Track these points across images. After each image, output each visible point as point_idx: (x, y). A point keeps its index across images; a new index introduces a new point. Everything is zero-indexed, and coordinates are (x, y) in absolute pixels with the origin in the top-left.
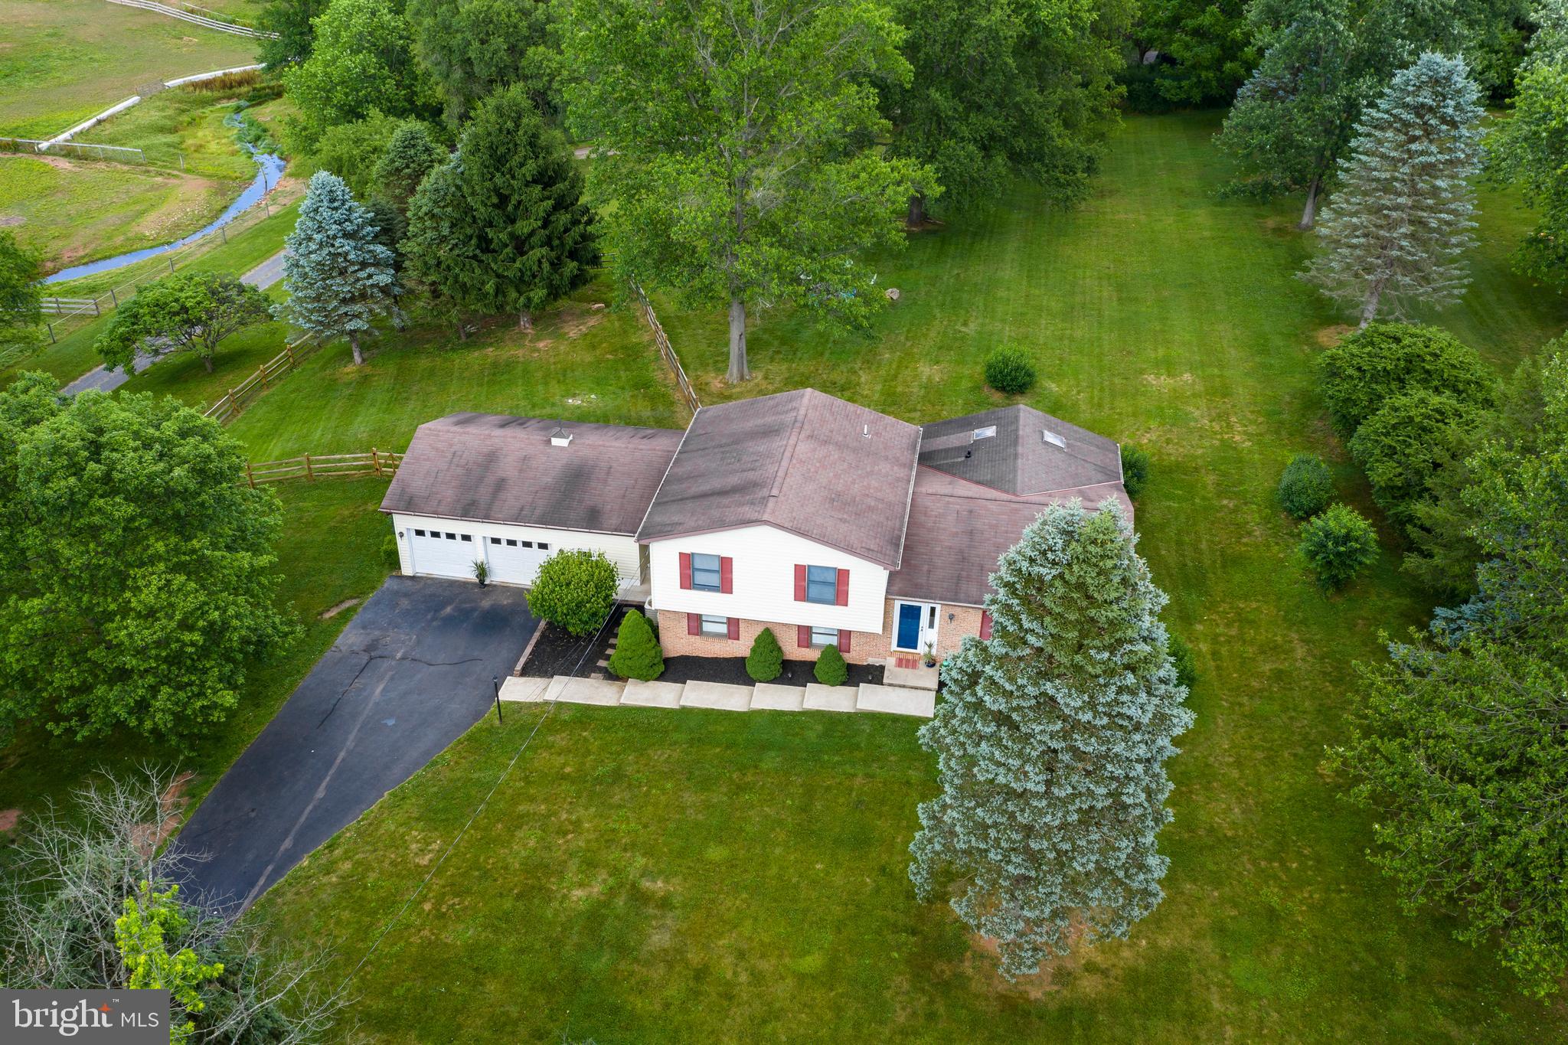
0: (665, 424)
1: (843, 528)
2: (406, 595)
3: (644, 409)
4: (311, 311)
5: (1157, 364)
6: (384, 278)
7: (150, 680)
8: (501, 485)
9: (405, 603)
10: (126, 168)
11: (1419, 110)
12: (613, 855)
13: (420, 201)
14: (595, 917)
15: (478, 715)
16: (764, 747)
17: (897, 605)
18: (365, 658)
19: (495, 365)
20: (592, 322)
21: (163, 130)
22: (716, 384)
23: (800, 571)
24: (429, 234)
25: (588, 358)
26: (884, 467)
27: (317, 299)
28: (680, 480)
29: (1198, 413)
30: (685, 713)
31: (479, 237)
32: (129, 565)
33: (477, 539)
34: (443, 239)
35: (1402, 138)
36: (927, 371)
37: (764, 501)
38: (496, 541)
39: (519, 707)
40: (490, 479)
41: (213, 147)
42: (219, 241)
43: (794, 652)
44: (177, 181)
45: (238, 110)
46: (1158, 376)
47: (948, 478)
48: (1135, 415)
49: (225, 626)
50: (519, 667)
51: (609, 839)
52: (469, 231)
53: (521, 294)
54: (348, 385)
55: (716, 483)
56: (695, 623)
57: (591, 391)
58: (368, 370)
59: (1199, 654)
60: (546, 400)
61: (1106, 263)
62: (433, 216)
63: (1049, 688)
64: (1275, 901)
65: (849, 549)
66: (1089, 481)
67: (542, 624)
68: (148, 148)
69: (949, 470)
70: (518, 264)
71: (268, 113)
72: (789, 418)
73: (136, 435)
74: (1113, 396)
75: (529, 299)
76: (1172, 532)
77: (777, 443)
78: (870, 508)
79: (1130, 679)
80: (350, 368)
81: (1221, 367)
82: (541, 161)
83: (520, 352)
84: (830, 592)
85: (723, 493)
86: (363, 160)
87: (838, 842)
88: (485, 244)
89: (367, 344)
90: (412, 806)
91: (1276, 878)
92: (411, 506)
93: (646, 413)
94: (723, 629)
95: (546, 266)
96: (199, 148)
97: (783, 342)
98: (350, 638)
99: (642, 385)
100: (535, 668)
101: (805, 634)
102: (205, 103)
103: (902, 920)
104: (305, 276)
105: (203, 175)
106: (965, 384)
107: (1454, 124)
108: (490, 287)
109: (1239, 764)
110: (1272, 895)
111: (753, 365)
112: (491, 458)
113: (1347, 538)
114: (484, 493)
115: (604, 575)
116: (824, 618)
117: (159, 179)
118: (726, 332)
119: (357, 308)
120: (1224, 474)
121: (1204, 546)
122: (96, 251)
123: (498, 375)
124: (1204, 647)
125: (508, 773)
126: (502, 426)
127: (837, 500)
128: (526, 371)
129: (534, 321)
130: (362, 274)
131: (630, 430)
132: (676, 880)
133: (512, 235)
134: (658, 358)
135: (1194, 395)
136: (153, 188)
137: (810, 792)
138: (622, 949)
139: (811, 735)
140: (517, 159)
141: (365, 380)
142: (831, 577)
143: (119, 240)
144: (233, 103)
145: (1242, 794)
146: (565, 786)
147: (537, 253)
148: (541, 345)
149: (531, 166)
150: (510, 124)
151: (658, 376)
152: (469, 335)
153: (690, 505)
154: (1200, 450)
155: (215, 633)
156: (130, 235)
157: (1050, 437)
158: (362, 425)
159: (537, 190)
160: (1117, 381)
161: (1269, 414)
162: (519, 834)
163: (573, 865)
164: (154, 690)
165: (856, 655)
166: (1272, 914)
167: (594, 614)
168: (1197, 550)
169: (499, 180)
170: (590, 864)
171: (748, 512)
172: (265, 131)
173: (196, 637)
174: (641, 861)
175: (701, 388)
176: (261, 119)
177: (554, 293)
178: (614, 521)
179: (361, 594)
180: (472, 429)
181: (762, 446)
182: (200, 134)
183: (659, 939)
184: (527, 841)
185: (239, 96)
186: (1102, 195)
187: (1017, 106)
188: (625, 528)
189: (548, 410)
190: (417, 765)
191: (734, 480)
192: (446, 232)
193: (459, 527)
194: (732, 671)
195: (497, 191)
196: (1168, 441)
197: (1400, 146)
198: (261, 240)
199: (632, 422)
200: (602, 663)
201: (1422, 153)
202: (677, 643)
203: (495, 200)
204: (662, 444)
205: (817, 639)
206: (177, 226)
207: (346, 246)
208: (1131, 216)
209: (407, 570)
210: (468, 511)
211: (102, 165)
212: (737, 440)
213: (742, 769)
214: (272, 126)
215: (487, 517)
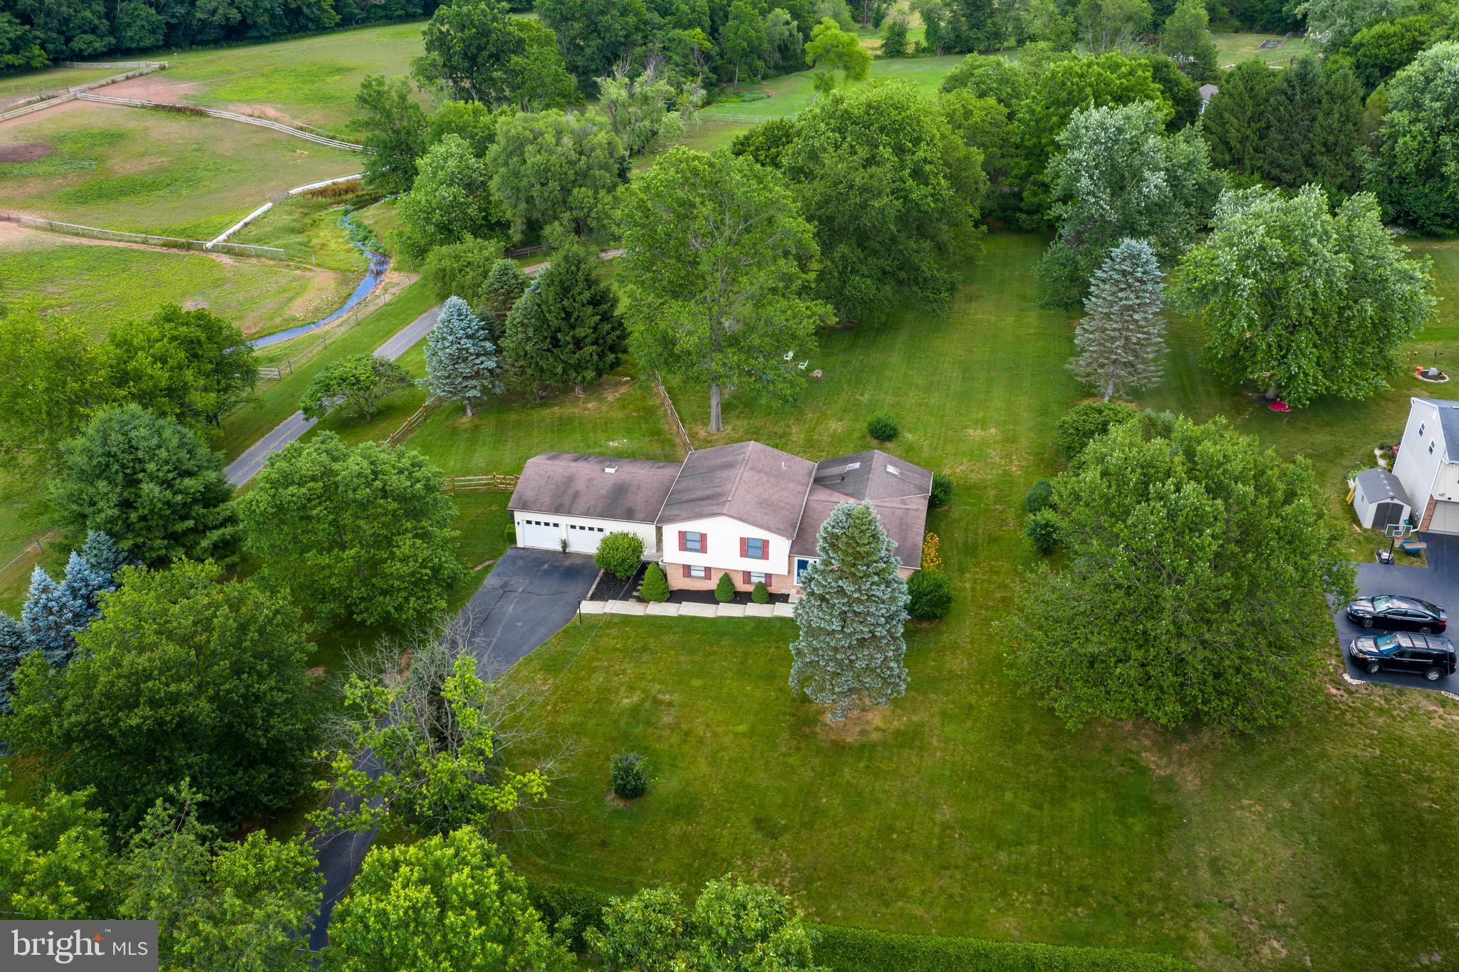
0: (671, 459)
1: (766, 518)
2: (521, 558)
3: (657, 449)
4: (445, 385)
5: (977, 422)
6: (491, 364)
7: (404, 594)
8: (576, 495)
9: (520, 562)
10: (272, 263)
11: (1124, 273)
12: (644, 684)
13: (514, 315)
14: (635, 711)
15: (567, 620)
16: (723, 634)
17: (796, 559)
18: (501, 592)
19: (561, 419)
20: (623, 390)
21: (293, 231)
22: (702, 433)
23: (743, 540)
24: (520, 336)
25: (621, 415)
26: (792, 486)
27: (448, 377)
28: (679, 492)
29: (994, 454)
30: (681, 618)
31: (552, 338)
32: (393, 534)
33: (562, 526)
34: (529, 339)
35: (1115, 289)
36: (835, 426)
37: (724, 503)
38: (573, 527)
39: (589, 616)
40: (570, 492)
41: (333, 245)
42: (352, 322)
43: (741, 586)
44: (311, 274)
45: (346, 213)
46: (975, 429)
47: (829, 492)
48: (955, 454)
49: (441, 566)
50: (589, 595)
51: (641, 677)
52: (545, 334)
53: (578, 373)
54: (465, 431)
55: (699, 494)
56: (687, 569)
57: (624, 437)
58: (477, 421)
59: (963, 589)
60: (596, 443)
61: (960, 352)
62: (522, 324)
63: (840, 583)
64: (973, 702)
65: (768, 529)
66: (910, 494)
67: (601, 573)
68: (286, 247)
69: (831, 487)
70: (577, 356)
71: (370, 215)
72: (740, 458)
73: (394, 467)
74: (945, 443)
75: (584, 378)
76: (963, 524)
77: (733, 472)
78: (782, 508)
79: (876, 578)
80: (465, 420)
81: (1015, 425)
82: (592, 291)
83: (576, 410)
84: (760, 553)
85: (702, 499)
86: (460, 271)
87: (759, 677)
88: (556, 343)
89: (476, 404)
90: (536, 664)
91: (977, 692)
92: (525, 507)
93: (659, 452)
94: (702, 574)
95: (595, 357)
96: (323, 246)
97: (746, 405)
98: (491, 581)
99: (656, 433)
100: (597, 596)
101: (747, 575)
102: (321, 207)
103: (788, 710)
104: (441, 362)
105: (330, 268)
106: (857, 434)
107: (1144, 283)
108: (559, 370)
109: (972, 642)
110: (973, 699)
111: (725, 421)
112: (570, 479)
113: (1047, 525)
114: (567, 499)
115: (636, 546)
116: (757, 567)
117: (298, 272)
118: (709, 398)
119: (474, 382)
120: (1001, 490)
121: (980, 531)
122: (263, 330)
123: (564, 425)
124: (968, 585)
125: (585, 647)
126: (575, 460)
127: (764, 503)
128: (581, 424)
129: (584, 390)
130: (478, 361)
131: (650, 463)
132: (676, 695)
133: (573, 337)
134: (666, 415)
135: (995, 442)
136: (296, 279)
137: (746, 656)
138: (648, 723)
139: (748, 628)
140: (577, 290)
141: (476, 428)
142: (760, 545)
143: (278, 321)
144: (342, 208)
145: (971, 655)
146: (617, 654)
147: (589, 349)
148: (590, 405)
149: (587, 295)
150: (573, 268)
151: (666, 427)
152: (542, 398)
153: (685, 505)
154: (990, 475)
155: (436, 570)
156: (286, 316)
157: (891, 469)
158: (480, 458)
159: (590, 309)
160: (950, 433)
161: (1036, 454)
162: (594, 675)
163: (623, 689)
164: (407, 599)
165: (775, 588)
166: (971, 707)
167: (631, 566)
168: (976, 534)
169: (565, 302)
170: (632, 688)
171: (715, 509)
172: (370, 232)
173: (428, 571)
174: (658, 687)
175: (693, 436)
176: (366, 222)
177: (600, 373)
178: (642, 515)
179: (494, 557)
180: (558, 462)
181: (724, 474)
182: (322, 234)
183: (667, 719)
184: (598, 679)
185: (346, 202)
186: (970, 299)
187: (901, 252)
188: (648, 519)
189: (597, 450)
190: (536, 645)
191: (708, 492)
192: (531, 334)
193: (552, 519)
194: (707, 597)
195: (564, 309)
196: (972, 471)
197: (1113, 294)
198: (383, 323)
199: (650, 458)
200: (635, 594)
201: (1127, 299)
202: (677, 582)
203: (563, 315)
204: (668, 472)
205: (754, 580)
206: (317, 309)
207: (467, 343)
208: (986, 316)
209: (520, 544)
210: (558, 509)
211: (254, 261)
212: (712, 470)
213: (711, 645)
214: (376, 228)
215: (569, 513)
